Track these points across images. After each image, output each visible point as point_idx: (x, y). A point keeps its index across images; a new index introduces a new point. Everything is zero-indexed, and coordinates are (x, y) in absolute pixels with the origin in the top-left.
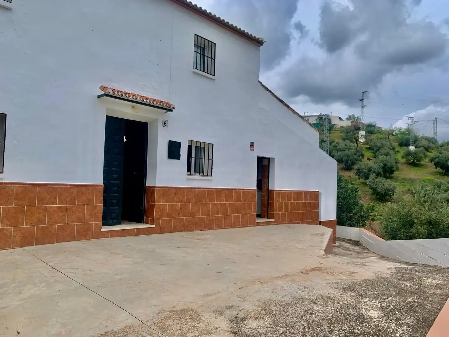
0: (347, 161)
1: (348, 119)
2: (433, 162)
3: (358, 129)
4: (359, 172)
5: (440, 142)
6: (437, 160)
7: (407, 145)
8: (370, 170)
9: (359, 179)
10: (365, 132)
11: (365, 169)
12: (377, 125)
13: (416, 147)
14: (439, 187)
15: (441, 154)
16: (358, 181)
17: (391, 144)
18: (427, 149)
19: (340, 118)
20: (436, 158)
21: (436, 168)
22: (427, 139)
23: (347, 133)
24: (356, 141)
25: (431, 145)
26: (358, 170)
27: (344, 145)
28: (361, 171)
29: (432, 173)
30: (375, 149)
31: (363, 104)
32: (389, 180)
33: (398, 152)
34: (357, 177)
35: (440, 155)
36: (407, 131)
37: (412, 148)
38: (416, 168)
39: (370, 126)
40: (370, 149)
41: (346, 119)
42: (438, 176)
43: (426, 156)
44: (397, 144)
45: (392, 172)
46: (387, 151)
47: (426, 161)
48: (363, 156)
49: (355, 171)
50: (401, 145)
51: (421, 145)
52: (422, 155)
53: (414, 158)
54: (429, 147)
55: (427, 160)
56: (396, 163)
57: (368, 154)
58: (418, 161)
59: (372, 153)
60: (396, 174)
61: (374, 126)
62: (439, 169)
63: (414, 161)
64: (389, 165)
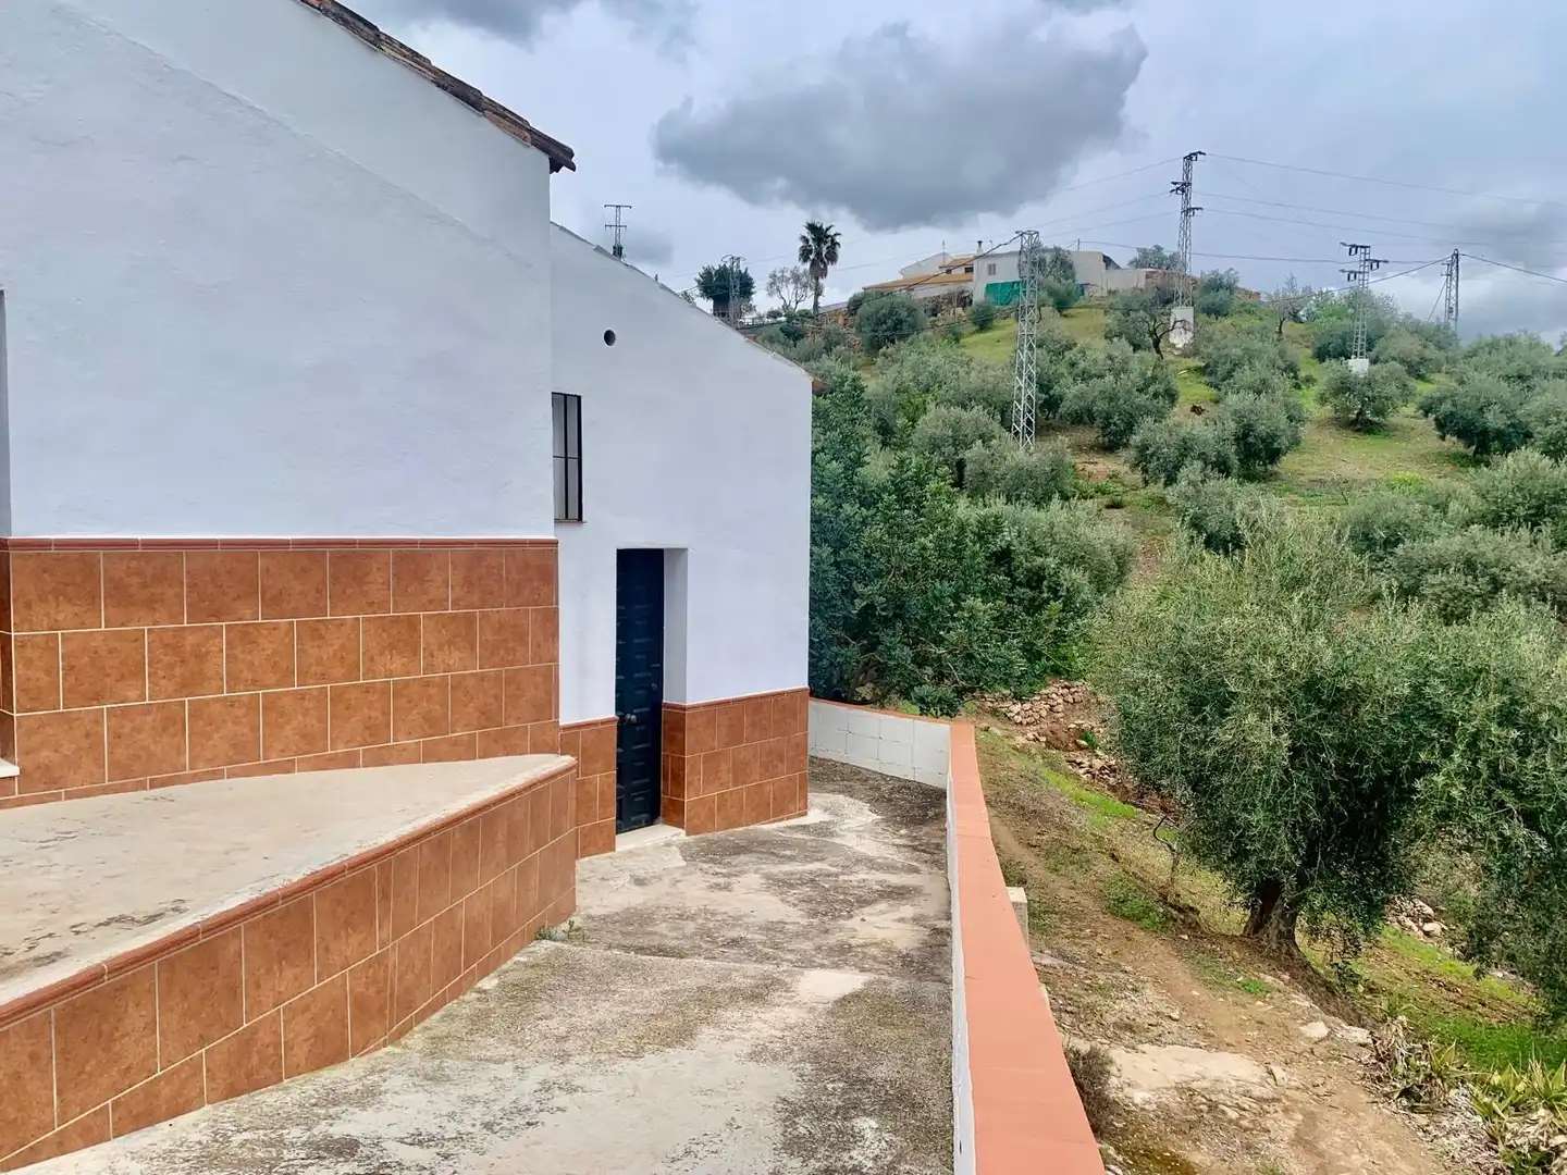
0: (1108, 417)
1: (1137, 264)
2: (1432, 417)
3: (1167, 300)
4: (1144, 457)
5: (1466, 344)
6: (1446, 407)
7: (1344, 354)
8: (1185, 449)
9: (1146, 483)
10: (1191, 310)
11: (1169, 446)
12: (1239, 285)
13: (1374, 362)
14: (1442, 507)
15: (1462, 382)
16: (1143, 492)
17: (1282, 354)
18: (1416, 370)
19: (1107, 261)
20: (1441, 400)
21: (1443, 438)
22: (1417, 330)
23: (1127, 313)
24: (1156, 344)
25: (1432, 353)
26: (1143, 448)
27: (1101, 357)
28: (1152, 455)
29: (1424, 459)
30: (1221, 371)
31: (1187, 201)
32: (1251, 487)
33: (1309, 380)
34: (1138, 476)
35: (1461, 390)
36: (1350, 305)
37: (1359, 366)
38: (1369, 439)
39: (1215, 285)
40: (1202, 371)
41: (1131, 263)
42: (1448, 468)
43: (1406, 394)
44: (1309, 352)
45: (1274, 455)
46: (1262, 376)
47: (1405, 414)
48: (1171, 396)
49: (1132, 453)
50: (1321, 355)
51: (1394, 354)
52: (1392, 389)
53: (1363, 403)
54: (1423, 360)
55: (1411, 409)
56: (1291, 419)
57: (1194, 391)
58: (1380, 412)
59: (1210, 385)
60: (1287, 463)
61: (1230, 288)
62: (1453, 443)
63: (1361, 413)
64: (1261, 429)
